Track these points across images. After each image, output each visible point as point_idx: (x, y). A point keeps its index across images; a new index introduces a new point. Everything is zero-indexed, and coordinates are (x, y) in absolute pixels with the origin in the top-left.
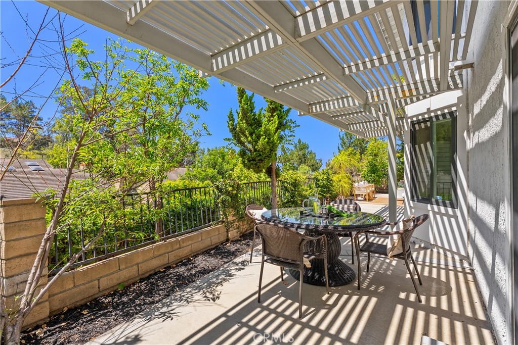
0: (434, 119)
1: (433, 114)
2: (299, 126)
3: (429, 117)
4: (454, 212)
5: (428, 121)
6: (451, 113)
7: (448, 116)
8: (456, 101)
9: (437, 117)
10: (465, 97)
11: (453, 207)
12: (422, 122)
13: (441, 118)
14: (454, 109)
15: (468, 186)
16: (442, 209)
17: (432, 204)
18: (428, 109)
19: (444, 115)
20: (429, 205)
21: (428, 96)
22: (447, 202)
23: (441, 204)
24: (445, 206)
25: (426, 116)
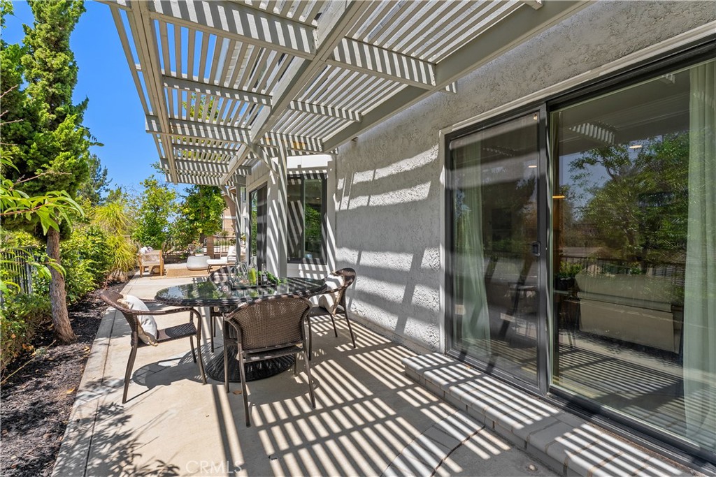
0: (306, 178)
1: (304, 172)
2: (101, 145)
3: (300, 175)
4: (324, 268)
5: (299, 178)
6: (322, 175)
7: (319, 177)
8: (327, 165)
9: (308, 175)
10: (334, 163)
11: (323, 263)
12: (292, 178)
13: (312, 177)
14: (325, 171)
15: (336, 244)
16: (313, 267)
17: (302, 263)
18: (299, 166)
19: (315, 175)
20: (300, 265)
21: (308, 153)
22: (318, 259)
23: (311, 262)
24: (315, 263)
25: (297, 173)
